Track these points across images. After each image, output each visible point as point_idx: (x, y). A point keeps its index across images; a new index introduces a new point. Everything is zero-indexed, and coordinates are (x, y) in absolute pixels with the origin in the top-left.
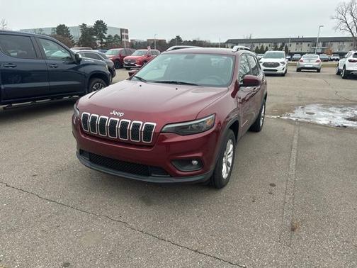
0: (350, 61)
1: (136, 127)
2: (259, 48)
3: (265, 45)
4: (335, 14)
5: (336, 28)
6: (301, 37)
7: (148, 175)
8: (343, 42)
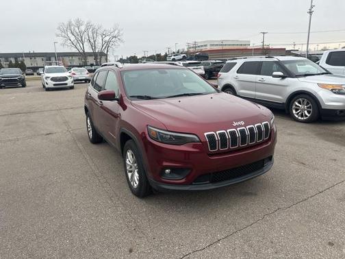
8: (72, 56)
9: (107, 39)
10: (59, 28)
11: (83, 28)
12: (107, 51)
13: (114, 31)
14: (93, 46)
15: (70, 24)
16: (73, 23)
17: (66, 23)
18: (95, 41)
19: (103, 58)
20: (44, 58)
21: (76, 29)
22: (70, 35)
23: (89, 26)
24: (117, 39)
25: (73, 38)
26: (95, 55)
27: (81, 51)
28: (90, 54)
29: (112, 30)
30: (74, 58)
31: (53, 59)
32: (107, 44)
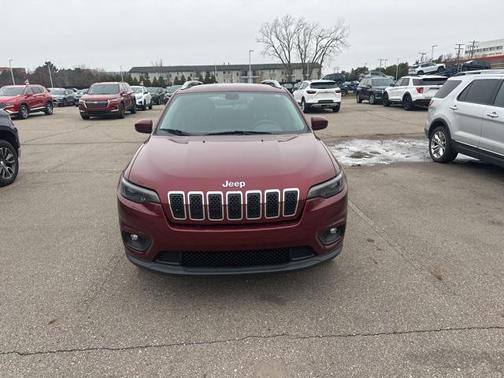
0: (309, 92)
1: (272, 197)
2: (180, 79)
3: (186, 75)
4: (260, 36)
5: (264, 53)
6: (227, 64)
7: (288, 260)
8: (274, 69)
9: (324, 42)
10: (261, 31)
11: (292, 28)
12: (322, 61)
13: (336, 31)
14: (303, 54)
15: (276, 24)
16: (281, 21)
17: (271, 22)
18: (306, 47)
19: (315, 72)
20: (240, 73)
21: (284, 30)
22: (274, 39)
23: (301, 25)
24: (338, 42)
25: (277, 44)
26: (303, 67)
27: (286, 62)
28: (297, 66)
29: (333, 29)
30: (276, 71)
31: (250, 73)
32: (323, 51)
